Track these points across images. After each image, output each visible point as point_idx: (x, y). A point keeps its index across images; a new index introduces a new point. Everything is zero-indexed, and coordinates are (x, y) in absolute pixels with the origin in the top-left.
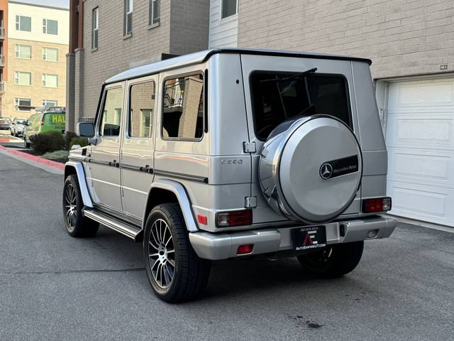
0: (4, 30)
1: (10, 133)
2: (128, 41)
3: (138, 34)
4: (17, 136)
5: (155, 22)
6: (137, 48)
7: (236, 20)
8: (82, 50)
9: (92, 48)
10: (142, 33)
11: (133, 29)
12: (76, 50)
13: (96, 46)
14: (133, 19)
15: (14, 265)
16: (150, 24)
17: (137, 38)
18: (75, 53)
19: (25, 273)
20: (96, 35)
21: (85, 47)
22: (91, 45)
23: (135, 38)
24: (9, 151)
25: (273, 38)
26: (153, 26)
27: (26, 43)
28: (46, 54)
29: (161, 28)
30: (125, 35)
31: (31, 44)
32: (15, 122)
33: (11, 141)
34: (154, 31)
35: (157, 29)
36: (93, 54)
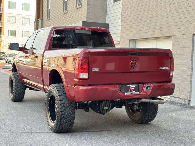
0: (2, 9)
1: (5, 61)
2: (65, 15)
3: (70, 11)
4: (8, 63)
5: (79, 5)
6: (70, 18)
7: (120, 4)
8: (42, 20)
9: (47, 18)
10: (72, 10)
11: (68, 9)
12: (39, 20)
13: (49, 17)
14: (68, 4)
15: (9, 129)
16: (77, 6)
17: (70, 13)
18: (38, 21)
19: (15, 133)
20: (49, 12)
21: (43, 18)
22: (46, 16)
23: (69, 13)
24: (5, 71)
25: (140, 13)
26: (78, 7)
27: (13, 15)
28: (23, 21)
29: (82, 8)
30: (64, 12)
31: (16, 16)
32: (8, 56)
33: (6, 65)
34: (79, 9)
35: (80, 9)
36: (48, 21)
